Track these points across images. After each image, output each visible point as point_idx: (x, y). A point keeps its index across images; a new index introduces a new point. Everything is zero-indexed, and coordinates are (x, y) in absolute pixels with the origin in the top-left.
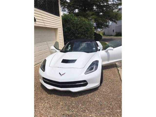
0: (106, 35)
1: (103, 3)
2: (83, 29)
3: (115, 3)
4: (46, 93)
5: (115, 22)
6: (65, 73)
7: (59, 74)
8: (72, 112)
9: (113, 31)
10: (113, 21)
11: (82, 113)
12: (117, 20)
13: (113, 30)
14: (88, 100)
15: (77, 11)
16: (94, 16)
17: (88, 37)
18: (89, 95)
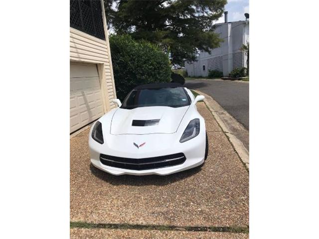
0: (190, 77)
1: (184, 16)
2: (152, 64)
3: (206, 15)
4: (108, 184)
5: (207, 50)
6: (144, 143)
7: (134, 146)
8: (167, 207)
9: (204, 69)
10: (204, 49)
11: (184, 207)
12: (212, 47)
13: (204, 66)
14: (189, 187)
15: (133, 29)
16: (169, 40)
17: (161, 80)
18: (189, 179)
